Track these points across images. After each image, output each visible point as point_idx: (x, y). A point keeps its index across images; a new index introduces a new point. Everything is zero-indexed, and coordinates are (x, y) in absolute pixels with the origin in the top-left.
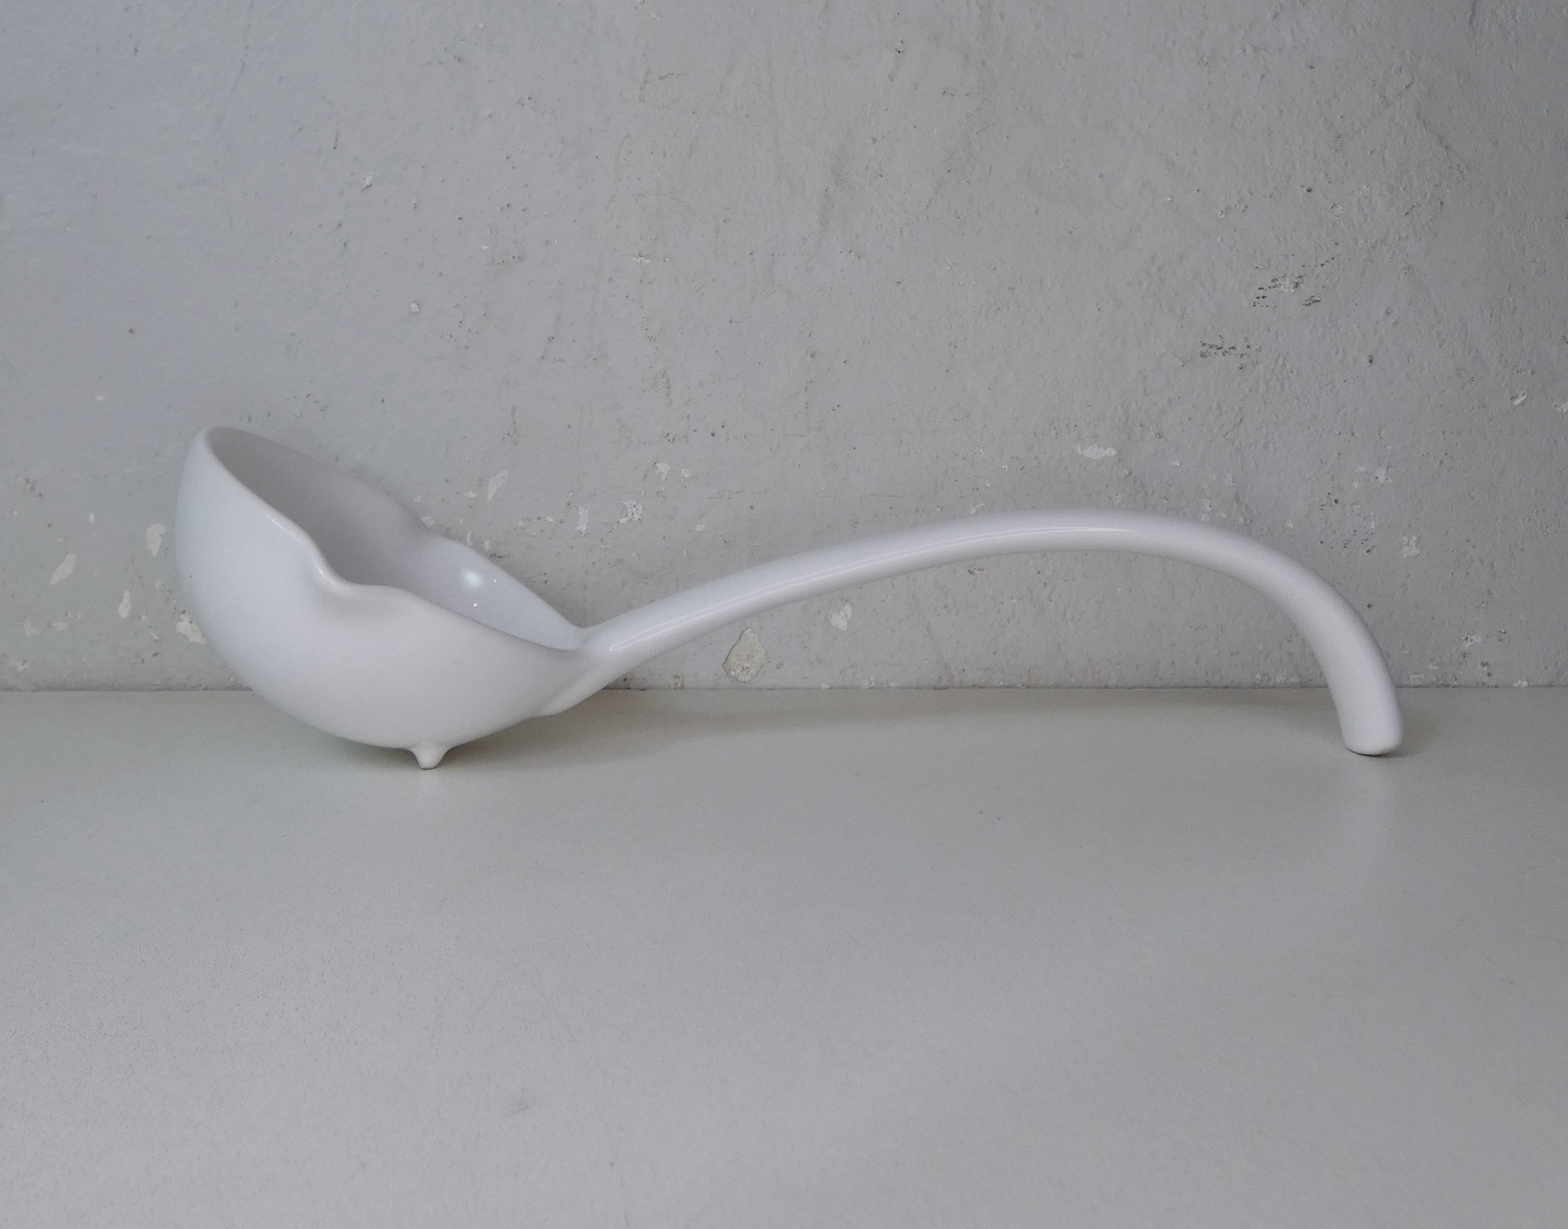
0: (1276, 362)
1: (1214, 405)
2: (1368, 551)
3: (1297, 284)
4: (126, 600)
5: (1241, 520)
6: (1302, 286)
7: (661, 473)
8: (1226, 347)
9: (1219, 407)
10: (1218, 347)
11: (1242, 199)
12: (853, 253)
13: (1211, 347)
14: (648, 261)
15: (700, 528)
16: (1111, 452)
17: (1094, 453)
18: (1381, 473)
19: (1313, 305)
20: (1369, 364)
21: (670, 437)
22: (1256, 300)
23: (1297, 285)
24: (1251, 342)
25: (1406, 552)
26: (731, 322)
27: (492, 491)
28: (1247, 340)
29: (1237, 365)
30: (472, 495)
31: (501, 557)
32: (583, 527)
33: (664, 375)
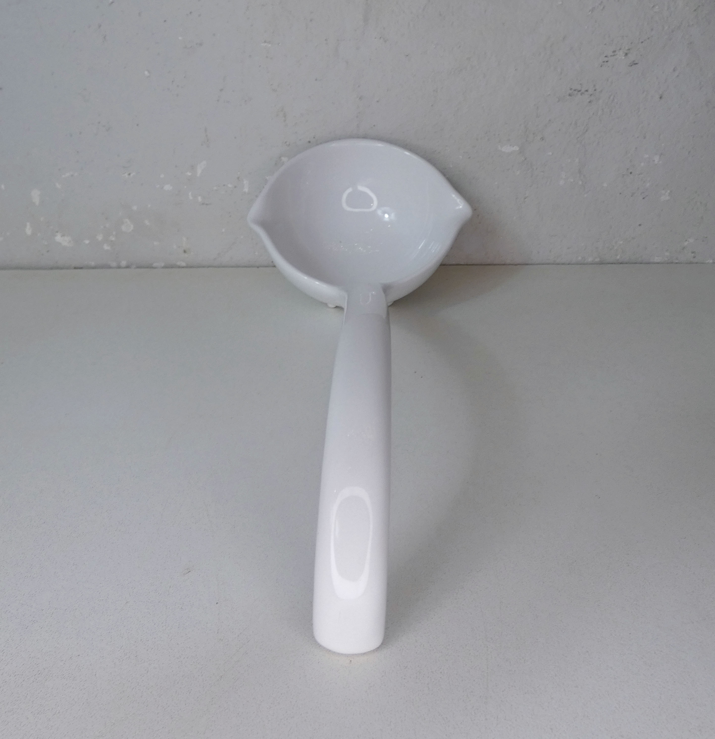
0: (609, 99)
1: (573, 123)
2: (643, 198)
4: (28, 226)
5: (580, 183)
6: (629, 55)
8: (583, 90)
9: (576, 123)
10: (578, 90)
11: (602, 3)
12: (382, 39)
13: (575, 90)
14: (270, 45)
16: (516, 148)
17: (507, 149)
18: (656, 159)
19: (633, 66)
20: (659, 99)
21: (288, 143)
22: (602, 63)
23: (626, 54)
24: (597, 87)
25: (662, 198)
26: (316, 80)
27: (199, 172)
28: (594, 86)
29: (588, 101)
30: (189, 174)
31: (207, 204)
32: (246, 190)
33: (282, 110)
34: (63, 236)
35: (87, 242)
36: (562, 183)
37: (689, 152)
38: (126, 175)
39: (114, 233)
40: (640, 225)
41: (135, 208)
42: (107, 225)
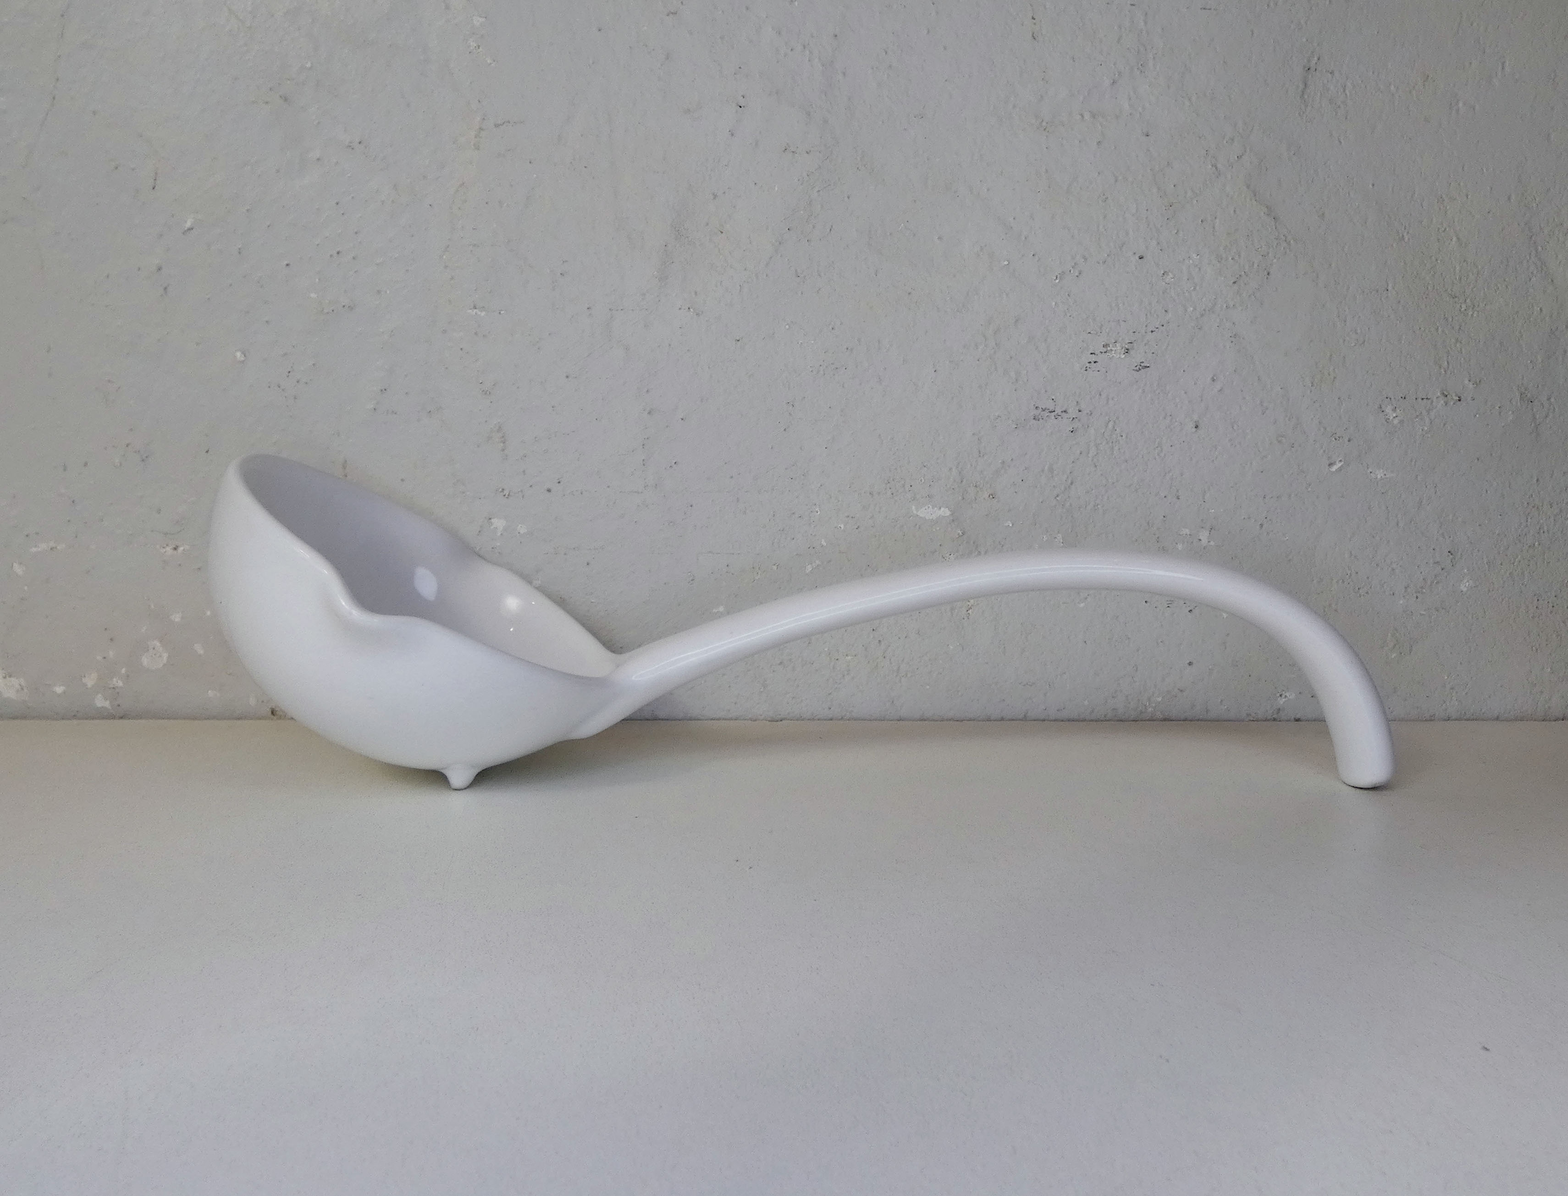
0: (1107, 426)
1: (1046, 468)
3: (1127, 349)
6: (1132, 352)
7: (497, 529)
8: (1058, 411)
9: (1051, 470)
10: (1050, 410)
11: (1075, 264)
12: (691, 310)
13: (1044, 410)
14: (483, 314)
16: (946, 511)
17: (929, 513)
18: (1204, 536)
19: (1143, 370)
20: (1194, 430)
21: (506, 492)
22: (1088, 365)
23: (1127, 351)
24: (1083, 406)
26: (567, 376)
28: (1078, 403)
29: (1070, 428)
33: (500, 429)
35: (59, 689)
37: (1261, 525)
38: (169, 550)
39: (123, 671)
40: (1191, 663)
41: (177, 618)
42: (111, 654)
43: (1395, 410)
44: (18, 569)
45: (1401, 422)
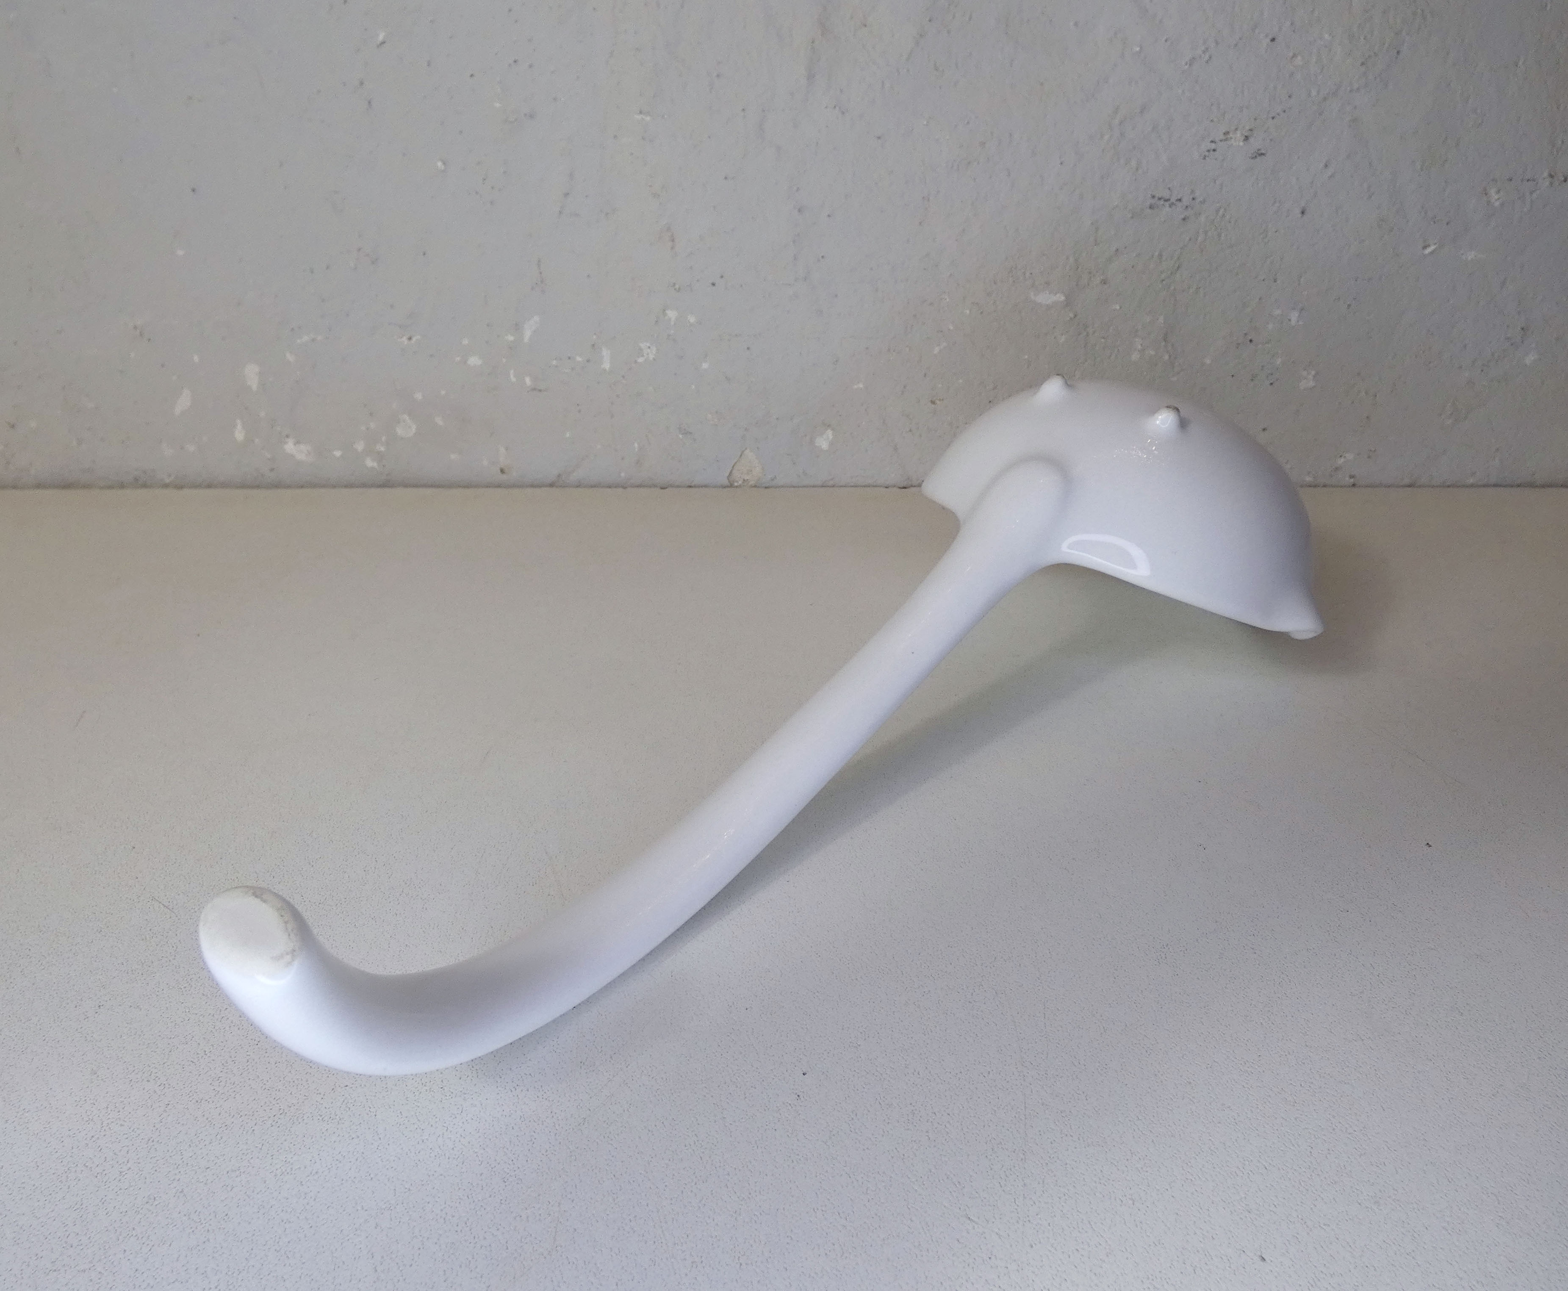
0: (1217, 214)
1: (1156, 254)
2: (1271, 384)
3: (1246, 137)
4: (239, 427)
5: (1166, 357)
6: (1252, 140)
7: (670, 319)
8: (1173, 200)
9: (1160, 256)
10: (1166, 199)
11: (1207, 49)
12: (837, 108)
14: (648, 118)
15: (705, 366)
16: (1060, 297)
17: (1045, 298)
18: (1294, 316)
19: (1259, 158)
20: (1300, 215)
21: (677, 286)
22: (1207, 154)
23: (1247, 138)
24: (1197, 194)
25: (1303, 385)
26: (726, 178)
27: (527, 334)
28: (1193, 192)
29: (1183, 216)
30: (511, 338)
31: (540, 391)
32: (607, 366)
33: (669, 229)
34: (297, 443)
35: (338, 453)
36: (1135, 356)
37: (1349, 306)
38: (405, 339)
39: (384, 438)
40: (1264, 430)
41: (419, 396)
42: (372, 425)
43: (1498, 192)
44: (290, 357)
45: (1502, 205)
